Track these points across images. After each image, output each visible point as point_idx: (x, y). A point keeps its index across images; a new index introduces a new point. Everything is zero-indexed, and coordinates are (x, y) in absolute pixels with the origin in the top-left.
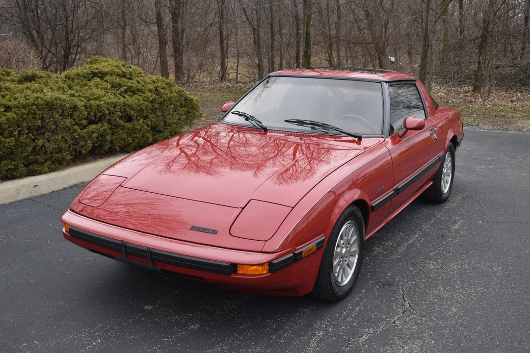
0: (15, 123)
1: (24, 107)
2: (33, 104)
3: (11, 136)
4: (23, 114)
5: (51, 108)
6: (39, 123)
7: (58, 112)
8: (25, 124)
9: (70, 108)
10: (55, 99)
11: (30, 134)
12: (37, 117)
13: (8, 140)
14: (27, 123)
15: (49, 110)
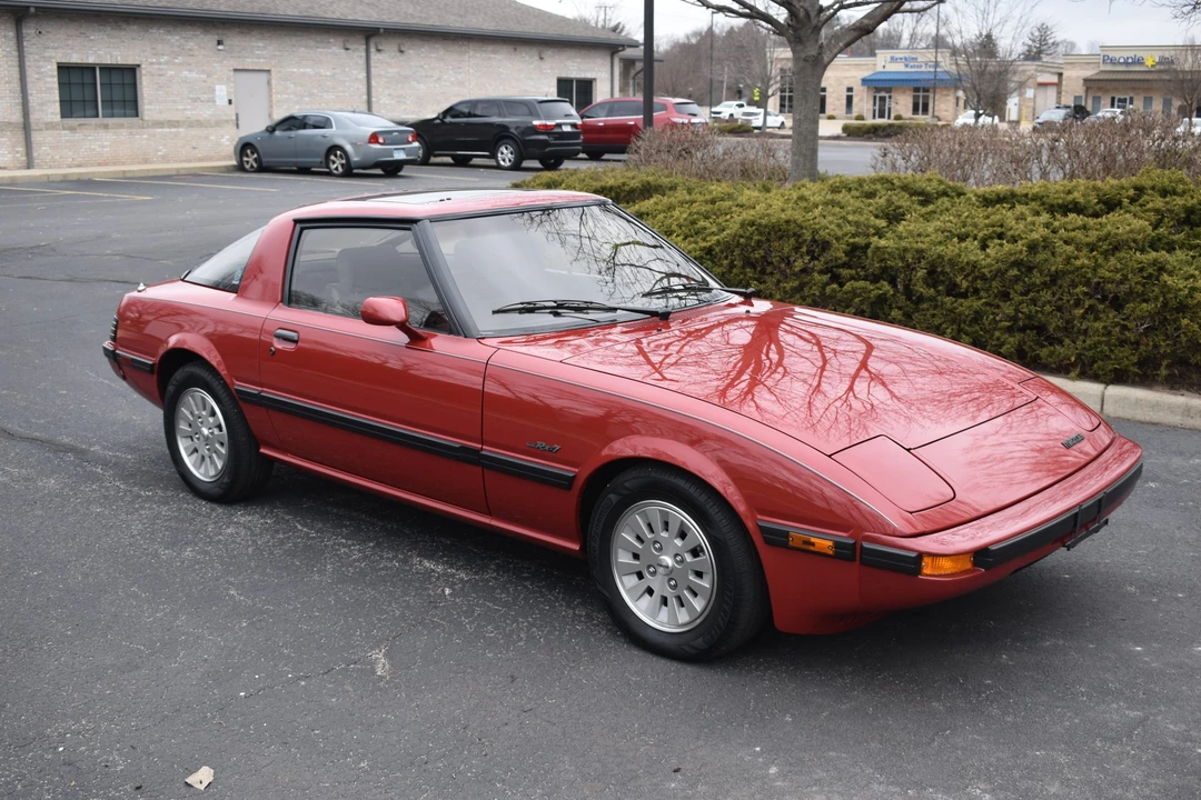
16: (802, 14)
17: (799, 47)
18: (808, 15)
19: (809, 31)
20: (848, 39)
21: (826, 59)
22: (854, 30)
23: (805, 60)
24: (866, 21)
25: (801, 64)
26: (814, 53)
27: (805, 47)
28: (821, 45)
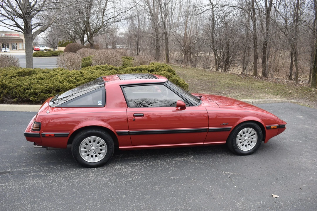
16: (28, 27)
17: (28, 35)
18: (30, 27)
19: (30, 31)
20: (39, 33)
21: (34, 38)
22: (40, 31)
23: (29, 38)
24: (43, 29)
25: (28, 39)
26: (31, 36)
27: (29, 35)
28: (32, 35)
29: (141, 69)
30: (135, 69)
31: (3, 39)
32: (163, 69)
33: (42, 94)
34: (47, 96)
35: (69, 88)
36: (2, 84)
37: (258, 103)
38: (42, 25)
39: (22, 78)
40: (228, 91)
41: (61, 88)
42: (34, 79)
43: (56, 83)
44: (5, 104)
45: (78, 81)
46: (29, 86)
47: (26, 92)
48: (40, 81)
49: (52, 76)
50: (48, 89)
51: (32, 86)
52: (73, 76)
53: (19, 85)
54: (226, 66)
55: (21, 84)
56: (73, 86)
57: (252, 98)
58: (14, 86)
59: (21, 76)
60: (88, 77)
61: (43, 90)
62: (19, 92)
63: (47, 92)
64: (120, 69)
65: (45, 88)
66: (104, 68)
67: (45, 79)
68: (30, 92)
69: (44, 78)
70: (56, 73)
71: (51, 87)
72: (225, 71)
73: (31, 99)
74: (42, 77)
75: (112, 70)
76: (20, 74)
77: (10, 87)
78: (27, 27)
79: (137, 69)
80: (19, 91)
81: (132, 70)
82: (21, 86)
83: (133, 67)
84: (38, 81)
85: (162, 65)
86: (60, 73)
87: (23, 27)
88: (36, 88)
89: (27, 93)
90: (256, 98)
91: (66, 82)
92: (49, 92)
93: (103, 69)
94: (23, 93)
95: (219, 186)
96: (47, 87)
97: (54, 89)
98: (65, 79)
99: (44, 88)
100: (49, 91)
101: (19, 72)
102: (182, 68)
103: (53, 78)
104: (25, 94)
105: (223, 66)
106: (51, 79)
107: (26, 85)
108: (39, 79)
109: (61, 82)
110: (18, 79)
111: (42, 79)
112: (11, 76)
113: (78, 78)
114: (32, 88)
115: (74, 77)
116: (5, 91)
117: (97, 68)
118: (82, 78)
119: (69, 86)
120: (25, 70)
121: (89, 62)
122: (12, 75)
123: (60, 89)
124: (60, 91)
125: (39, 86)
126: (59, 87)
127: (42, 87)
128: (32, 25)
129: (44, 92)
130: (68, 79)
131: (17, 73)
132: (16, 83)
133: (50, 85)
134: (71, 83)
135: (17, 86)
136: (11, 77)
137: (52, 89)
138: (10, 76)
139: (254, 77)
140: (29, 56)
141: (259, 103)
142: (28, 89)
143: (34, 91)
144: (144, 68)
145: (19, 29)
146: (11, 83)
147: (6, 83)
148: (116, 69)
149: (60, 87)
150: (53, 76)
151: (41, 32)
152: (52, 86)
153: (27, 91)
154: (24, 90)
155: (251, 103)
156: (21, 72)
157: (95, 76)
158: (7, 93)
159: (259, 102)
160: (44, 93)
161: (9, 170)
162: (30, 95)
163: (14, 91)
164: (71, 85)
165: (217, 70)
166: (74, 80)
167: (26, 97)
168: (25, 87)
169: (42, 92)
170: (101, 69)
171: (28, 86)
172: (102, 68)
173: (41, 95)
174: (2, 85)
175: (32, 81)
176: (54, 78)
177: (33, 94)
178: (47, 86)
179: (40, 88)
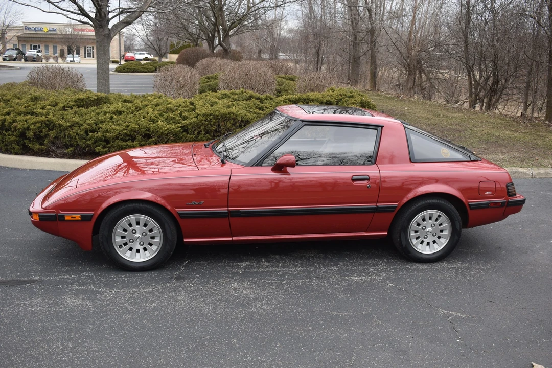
0: (196, 126)
1: (204, 115)
2: (211, 115)
3: (194, 134)
4: (202, 120)
5: (226, 119)
6: (214, 127)
7: (230, 123)
8: (202, 127)
9: (242, 121)
10: (229, 113)
11: (207, 135)
12: (212, 123)
13: (191, 136)
14: (205, 127)
15: (224, 121)
16: (103, 15)
17: (101, 30)
18: (105, 15)
19: (106, 22)
20: (122, 27)
21: (112, 35)
22: (124, 23)
23: (104, 36)
24: (129, 19)
25: (102, 37)
26: (107, 32)
27: (104, 30)
28: (109, 30)
29: (307, 99)
30: (296, 99)
31: (69, 38)
32: (350, 102)
33: (117, 141)
34: (127, 145)
35: (167, 132)
36: (47, 120)
37: (544, 176)
38: (129, 12)
39: (83, 110)
40: (485, 149)
41: (153, 132)
42: (105, 113)
43: (144, 122)
44: (51, 157)
45: (185, 118)
46: (96, 125)
47: (88, 137)
48: (115, 117)
49: (138, 109)
50: (129, 133)
51: (101, 126)
52: (177, 109)
53: (77, 123)
54: (490, 100)
55: (81, 122)
56: (174, 129)
57: (533, 165)
58: (68, 124)
59: (82, 106)
60: (204, 112)
61: (119, 134)
62: (77, 137)
63: (127, 138)
64: (266, 99)
65: (124, 130)
66: (236, 97)
67: (125, 113)
68: (97, 137)
69: (123, 112)
70: (146, 103)
71: (134, 128)
72: (488, 108)
73: (97, 149)
74: (120, 109)
75: (250, 99)
76: (80, 102)
77: (60, 126)
78: (100, 15)
79: (300, 99)
80: (77, 134)
81: (290, 101)
82: (80, 125)
83: (291, 96)
84: (112, 118)
85: (351, 93)
86: (153, 103)
87: (93, 15)
88: (107, 130)
89: (90, 139)
90: (541, 166)
91: (163, 121)
92: (130, 138)
93: (233, 99)
94: (84, 139)
95: (426, 337)
96: (127, 130)
97: (140, 133)
98: (161, 115)
99: (122, 131)
100: (130, 135)
101: (79, 99)
102: (401, 100)
103: (139, 112)
104: (87, 140)
105: (485, 100)
106: (135, 113)
107: (89, 124)
108: (114, 113)
109: (153, 121)
110: (76, 113)
111: (120, 113)
112: (64, 107)
113: (186, 114)
114: (100, 130)
115: (179, 112)
116: (52, 134)
117: (223, 95)
118: (193, 114)
119: (168, 129)
120: (90, 96)
121: (215, 84)
122: (66, 103)
123: (150, 133)
124: (152, 138)
125: (113, 126)
126: (149, 130)
127: (118, 128)
128: (109, 12)
129: (122, 137)
130: (166, 116)
131: (75, 101)
132: (71, 120)
133: (133, 125)
134: (171, 122)
135: (73, 125)
136: (64, 109)
137: (135, 132)
138: (63, 105)
139: (547, 122)
140: (103, 70)
141: (547, 176)
142: (93, 131)
143: (103, 136)
144: (313, 99)
145: (86, 20)
146: (63, 118)
147: (54, 119)
148: (258, 99)
149: (151, 130)
150: (140, 108)
151: (125, 25)
152: (137, 126)
153: (91, 134)
154: (86, 132)
155: (529, 175)
156: (83, 100)
157: (217, 111)
158: (56, 138)
159: (546, 174)
160: (121, 139)
161: (37, 278)
162: (96, 141)
163: (67, 134)
164: (170, 126)
165: (473, 106)
166: (178, 118)
167: (88, 146)
168: (88, 126)
169: (117, 138)
170: (229, 97)
171: (94, 126)
172: (232, 96)
173: (115, 143)
174: (47, 122)
175: (101, 117)
176: (141, 111)
177: (101, 140)
178: (128, 126)
179: (114, 130)
